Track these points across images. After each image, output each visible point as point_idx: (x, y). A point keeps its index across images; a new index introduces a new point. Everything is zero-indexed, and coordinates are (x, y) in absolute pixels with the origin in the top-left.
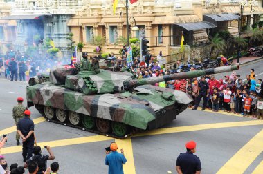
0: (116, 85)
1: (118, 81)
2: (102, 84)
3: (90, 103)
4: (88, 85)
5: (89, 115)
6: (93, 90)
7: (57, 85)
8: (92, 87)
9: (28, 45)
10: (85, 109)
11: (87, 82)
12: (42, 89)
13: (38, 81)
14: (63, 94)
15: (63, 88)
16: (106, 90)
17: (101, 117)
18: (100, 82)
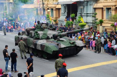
0: (48, 36)
1: (50, 34)
2: (42, 35)
3: (35, 43)
4: (35, 35)
5: (34, 48)
6: (38, 37)
7: (27, 35)
8: (38, 36)
9: (67, 20)
10: (33, 45)
11: (36, 34)
12: (20, 37)
13: (21, 34)
14: (27, 39)
15: (29, 37)
16: (43, 38)
17: (38, 49)
18: (42, 34)
